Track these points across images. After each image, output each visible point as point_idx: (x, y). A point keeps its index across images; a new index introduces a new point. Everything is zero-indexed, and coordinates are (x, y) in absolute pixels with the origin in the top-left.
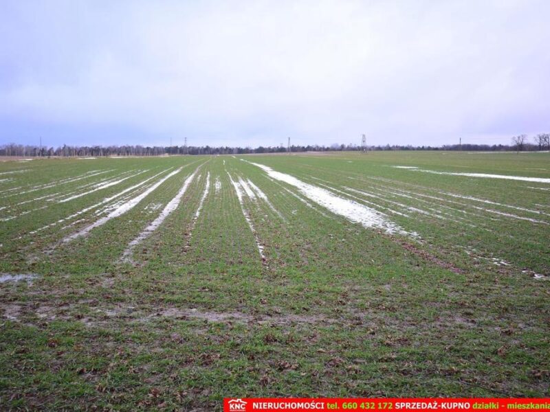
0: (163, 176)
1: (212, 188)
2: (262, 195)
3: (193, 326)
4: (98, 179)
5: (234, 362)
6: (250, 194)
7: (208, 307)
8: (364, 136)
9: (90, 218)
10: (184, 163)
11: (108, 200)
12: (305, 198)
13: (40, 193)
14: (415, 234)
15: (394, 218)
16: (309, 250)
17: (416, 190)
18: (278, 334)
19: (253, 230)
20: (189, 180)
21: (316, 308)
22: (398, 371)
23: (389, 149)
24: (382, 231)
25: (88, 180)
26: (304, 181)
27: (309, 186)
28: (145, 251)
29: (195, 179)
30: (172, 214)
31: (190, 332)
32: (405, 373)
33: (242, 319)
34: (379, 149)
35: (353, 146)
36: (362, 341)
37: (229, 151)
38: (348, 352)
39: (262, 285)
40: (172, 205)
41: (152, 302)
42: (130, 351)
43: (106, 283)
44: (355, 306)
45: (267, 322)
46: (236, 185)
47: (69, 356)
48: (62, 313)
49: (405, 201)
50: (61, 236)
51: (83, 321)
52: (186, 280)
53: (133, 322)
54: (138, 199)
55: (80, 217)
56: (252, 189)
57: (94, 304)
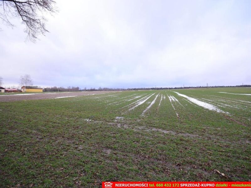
0: (150, 95)
1: (163, 98)
2: (177, 100)
3: (160, 134)
4: (136, 96)
5: (172, 145)
6: (173, 100)
7: (164, 129)
8: (207, 84)
9: (134, 105)
10: (155, 92)
11: (138, 101)
12: (190, 101)
13: (124, 99)
14: (228, 113)
15: (219, 108)
16: (192, 116)
17: (227, 99)
18: (184, 139)
19: (175, 109)
20: (157, 96)
21: (195, 132)
22: (225, 155)
23: (216, 87)
24: (215, 111)
25: (134, 96)
26: (188, 96)
27: (191, 98)
28: (147, 113)
29: (158, 96)
30: (153, 105)
31: (159, 135)
32: (228, 156)
33: (173, 133)
34: (213, 87)
35: (204, 86)
36: (212, 144)
37: (167, 89)
38: (207, 147)
39: (178, 124)
40: (153, 102)
41: (149, 126)
42: (145, 138)
43: (139, 121)
44: (208, 133)
45: (180, 135)
46: (169, 97)
47: (131, 137)
48: (129, 127)
49: (223, 102)
50: (128, 109)
51: (134, 129)
52: (158, 122)
53: (145, 131)
54: (145, 101)
55: (132, 105)
56: (174, 98)
57: (136, 125)
